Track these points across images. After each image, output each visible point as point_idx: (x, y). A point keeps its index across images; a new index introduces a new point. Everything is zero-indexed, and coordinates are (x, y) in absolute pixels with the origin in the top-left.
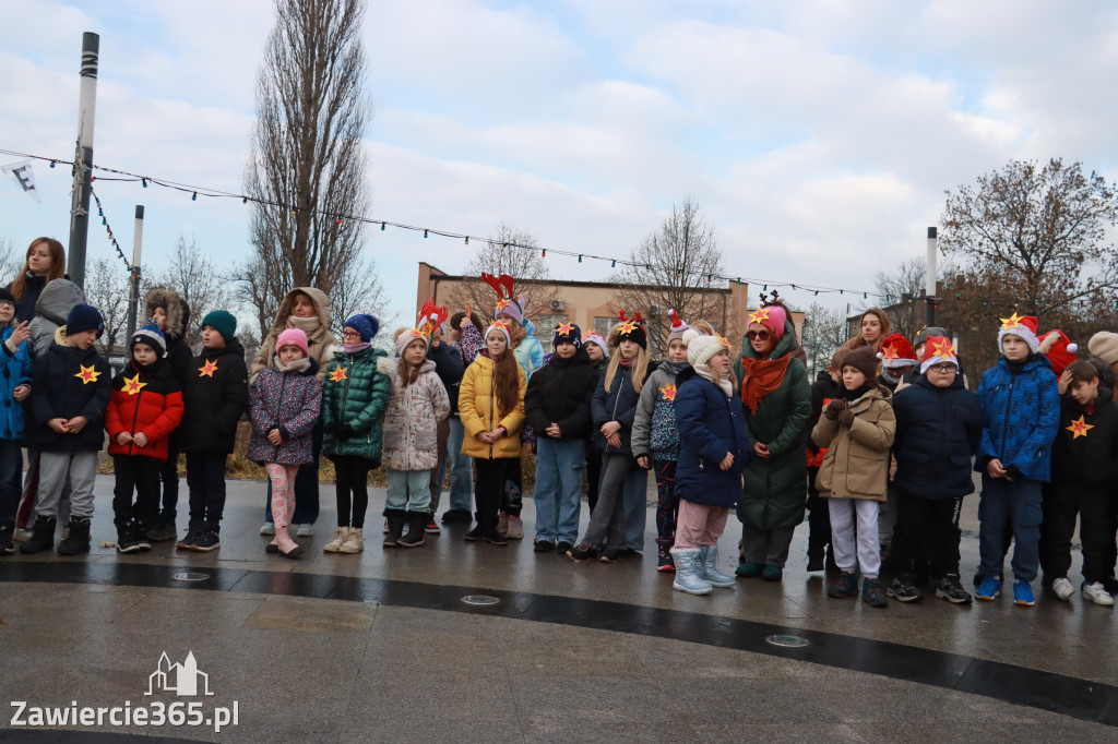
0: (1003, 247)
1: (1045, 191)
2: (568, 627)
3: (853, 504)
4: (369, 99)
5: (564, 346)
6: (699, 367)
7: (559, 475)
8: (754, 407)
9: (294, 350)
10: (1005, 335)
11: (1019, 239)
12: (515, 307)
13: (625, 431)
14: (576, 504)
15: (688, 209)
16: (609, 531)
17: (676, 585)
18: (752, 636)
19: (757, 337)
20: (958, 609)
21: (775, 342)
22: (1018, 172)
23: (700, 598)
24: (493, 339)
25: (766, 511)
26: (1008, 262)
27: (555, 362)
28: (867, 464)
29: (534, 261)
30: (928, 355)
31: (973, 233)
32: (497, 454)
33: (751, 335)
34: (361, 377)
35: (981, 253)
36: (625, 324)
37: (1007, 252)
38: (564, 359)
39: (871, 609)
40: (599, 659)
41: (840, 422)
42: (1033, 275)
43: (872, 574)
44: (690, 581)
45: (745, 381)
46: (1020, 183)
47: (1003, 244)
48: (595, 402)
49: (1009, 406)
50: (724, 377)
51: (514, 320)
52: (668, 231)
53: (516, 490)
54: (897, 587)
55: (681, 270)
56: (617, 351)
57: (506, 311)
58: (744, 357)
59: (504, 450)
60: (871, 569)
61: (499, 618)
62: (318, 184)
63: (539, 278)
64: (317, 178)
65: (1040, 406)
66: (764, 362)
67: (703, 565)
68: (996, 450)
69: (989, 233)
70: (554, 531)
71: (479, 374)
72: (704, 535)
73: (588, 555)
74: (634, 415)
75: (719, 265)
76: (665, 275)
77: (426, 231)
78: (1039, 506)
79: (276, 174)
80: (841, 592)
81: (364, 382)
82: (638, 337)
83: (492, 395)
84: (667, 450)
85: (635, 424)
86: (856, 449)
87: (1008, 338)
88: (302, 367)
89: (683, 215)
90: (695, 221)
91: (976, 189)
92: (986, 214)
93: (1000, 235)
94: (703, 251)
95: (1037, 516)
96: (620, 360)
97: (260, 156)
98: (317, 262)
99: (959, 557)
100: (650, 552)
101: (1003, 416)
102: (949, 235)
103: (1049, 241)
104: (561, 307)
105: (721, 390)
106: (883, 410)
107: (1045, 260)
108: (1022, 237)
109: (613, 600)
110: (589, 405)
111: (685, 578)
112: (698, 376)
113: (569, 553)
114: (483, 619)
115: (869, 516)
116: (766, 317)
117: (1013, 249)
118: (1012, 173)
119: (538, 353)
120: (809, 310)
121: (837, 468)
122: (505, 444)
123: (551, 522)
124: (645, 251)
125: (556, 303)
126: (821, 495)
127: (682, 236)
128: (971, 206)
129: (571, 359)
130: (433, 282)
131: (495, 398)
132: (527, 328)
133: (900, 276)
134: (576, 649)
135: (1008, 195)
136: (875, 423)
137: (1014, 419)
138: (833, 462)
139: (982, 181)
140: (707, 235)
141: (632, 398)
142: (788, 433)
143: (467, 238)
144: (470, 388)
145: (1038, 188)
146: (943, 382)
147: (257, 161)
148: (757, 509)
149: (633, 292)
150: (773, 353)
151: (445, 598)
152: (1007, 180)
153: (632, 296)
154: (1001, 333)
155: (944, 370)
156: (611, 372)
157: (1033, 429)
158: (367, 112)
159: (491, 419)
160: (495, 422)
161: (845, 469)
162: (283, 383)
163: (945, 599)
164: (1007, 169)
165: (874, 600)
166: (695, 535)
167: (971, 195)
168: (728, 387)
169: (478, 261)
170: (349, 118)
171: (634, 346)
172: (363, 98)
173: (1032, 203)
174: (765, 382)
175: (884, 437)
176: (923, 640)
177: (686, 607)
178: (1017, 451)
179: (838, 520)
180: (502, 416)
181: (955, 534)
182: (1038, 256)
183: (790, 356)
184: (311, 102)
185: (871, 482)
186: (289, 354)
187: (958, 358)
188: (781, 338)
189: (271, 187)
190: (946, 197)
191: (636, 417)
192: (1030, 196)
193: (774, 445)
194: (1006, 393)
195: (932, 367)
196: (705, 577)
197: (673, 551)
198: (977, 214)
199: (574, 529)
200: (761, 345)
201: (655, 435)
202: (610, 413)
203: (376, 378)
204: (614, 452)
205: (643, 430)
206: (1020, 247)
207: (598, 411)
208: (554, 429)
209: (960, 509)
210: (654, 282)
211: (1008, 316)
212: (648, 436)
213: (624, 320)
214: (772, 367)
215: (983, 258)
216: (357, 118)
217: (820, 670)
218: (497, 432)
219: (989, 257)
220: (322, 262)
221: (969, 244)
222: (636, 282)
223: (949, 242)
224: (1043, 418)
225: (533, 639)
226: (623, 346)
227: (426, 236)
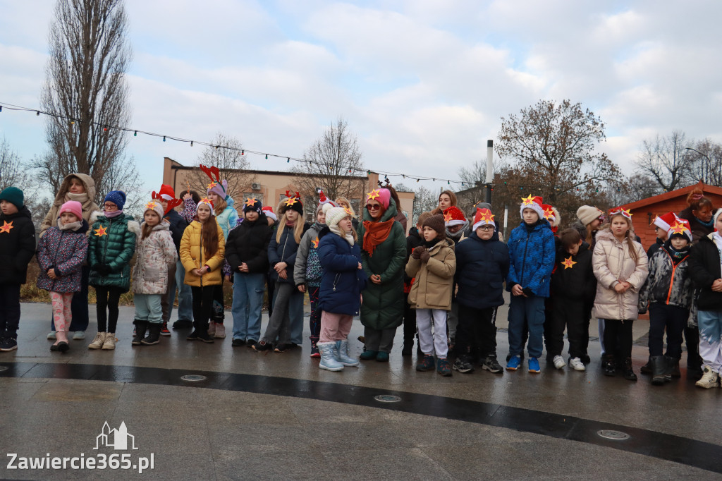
0: (536, 153)
1: (560, 119)
2: (249, 393)
3: (431, 312)
4: (130, 47)
5: (251, 213)
6: (332, 227)
7: (248, 297)
8: (371, 252)
9: (71, 216)
10: (525, 209)
11: (545, 149)
12: (220, 188)
13: (290, 268)
14: (258, 315)
15: (340, 125)
16: (280, 332)
17: (321, 365)
18: (366, 397)
19: (373, 208)
20: (495, 376)
21: (384, 211)
22: (544, 107)
23: (336, 373)
24: (201, 210)
25: (379, 318)
26: (539, 162)
27: (246, 224)
28: (438, 287)
29: (241, 157)
30: (478, 220)
31: (518, 144)
32: (206, 283)
33: (369, 207)
34: (116, 234)
35: (523, 156)
36: (289, 199)
37: (538, 156)
38: (251, 221)
39: (442, 378)
40: (268, 413)
41: (422, 261)
42: (553, 171)
43: (443, 356)
44: (330, 363)
45: (365, 235)
46: (545, 114)
47: (536, 151)
48: (270, 249)
49: (525, 252)
50: (348, 233)
51: (219, 196)
52: (327, 139)
53: (220, 306)
54: (459, 364)
55: (335, 164)
56: (284, 216)
57: (214, 190)
58: (365, 221)
59: (210, 280)
60: (442, 353)
61: (205, 389)
62: (94, 103)
63: (243, 169)
64: (94, 99)
65: (544, 252)
66: (377, 224)
67: (338, 353)
68: (518, 279)
69: (527, 144)
70: (245, 333)
71: (194, 231)
72: (337, 333)
73: (266, 348)
74: (295, 257)
75: (360, 161)
76: (326, 168)
77: (164, 137)
78: (543, 312)
79: (64, 96)
80: (424, 368)
81: (118, 237)
82: (298, 207)
83: (201, 246)
84: (317, 280)
85: (296, 264)
86: (431, 278)
87: (526, 210)
88: (74, 228)
89: (337, 129)
90: (345, 133)
91: (520, 117)
92: (526, 133)
93: (534, 146)
94: (350, 152)
95: (542, 318)
96: (286, 222)
97: (53, 83)
98: (94, 156)
99: (496, 344)
100: (306, 345)
101: (522, 258)
102: (503, 145)
103: (562, 151)
104: (258, 188)
105: (347, 241)
106: (449, 253)
107: (560, 162)
108: (547, 148)
109: (280, 376)
110: (267, 251)
111: (326, 361)
112: (332, 232)
113: (253, 346)
114: (194, 390)
115: (441, 320)
116: (378, 196)
117: (541, 154)
118: (541, 108)
119: (234, 218)
120: (418, 191)
121: (420, 290)
122: (210, 276)
123: (242, 327)
124: (313, 152)
125: (255, 185)
126: (412, 307)
127: (337, 142)
128: (517, 127)
129: (255, 222)
130: (174, 171)
131: (203, 248)
132: (228, 202)
133: (474, 170)
134: (253, 407)
135: (539, 120)
136: (443, 262)
137: (529, 259)
138: (417, 287)
139: (523, 112)
140: (352, 142)
141: (294, 247)
142: (392, 268)
143: (192, 142)
144: (187, 241)
145: (556, 117)
146: (486, 237)
147: (51, 86)
148: (373, 316)
149: (305, 179)
150: (383, 218)
151: (171, 377)
152: (538, 112)
153: (304, 181)
154: (522, 207)
155: (487, 230)
156: (280, 231)
157: (540, 265)
158: (128, 55)
159: (201, 261)
160: (203, 263)
161: (424, 290)
162: (61, 237)
163: (488, 370)
164: (538, 105)
165: (444, 372)
166: (331, 333)
167: (516, 121)
168: (351, 239)
169: (203, 157)
170: (116, 59)
171: (295, 214)
172: (125, 46)
173: (553, 127)
174: (378, 236)
175: (448, 270)
176: (471, 395)
177: (327, 379)
178: (530, 279)
179: (421, 323)
180: (207, 259)
181: (493, 330)
182: (556, 159)
183: (393, 220)
184: (89, 47)
185: (441, 298)
186: (66, 218)
187: (495, 222)
188: (388, 209)
189: (61, 104)
190: (501, 121)
191: (297, 260)
192: (552, 122)
193: (384, 276)
194: (524, 244)
195: (480, 227)
196: (339, 360)
197: (318, 344)
198: (520, 133)
199: (257, 331)
200: (374, 213)
201: (309, 271)
202: (280, 256)
203: (127, 234)
204: (282, 281)
205: (301, 268)
206: (546, 154)
207: (272, 256)
208: (244, 267)
209: (496, 315)
210: (318, 172)
211: (526, 196)
212: (304, 271)
213: (289, 197)
214: (382, 227)
215: (524, 159)
216: (121, 59)
217: (406, 415)
218: (204, 268)
219: (527, 159)
220: (98, 156)
221: (515, 151)
222: (306, 172)
223: (503, 149)
224: (545, 259)
225: (226, 402)
226: (288, 213)
227: (164, 141)
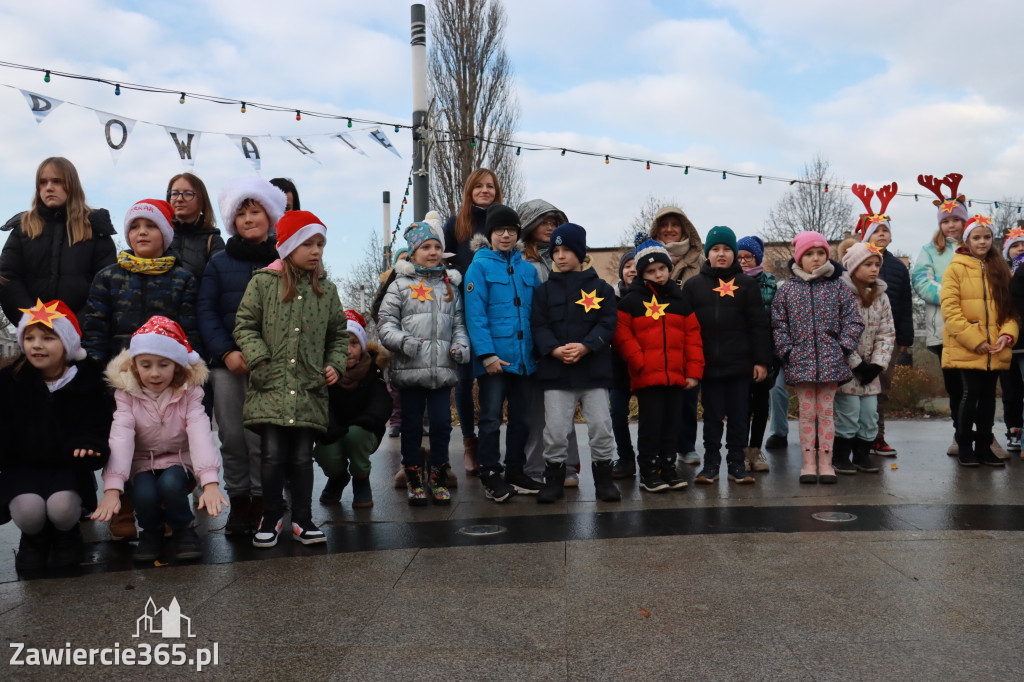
4: (516, 100)
15: (818, 167)
24: (976, 240)
32: (996, 365)
52: (803, 190)
57: (956, 213)
71: (966, 275)
77: (724, 172)
83: (986, 298)
88: (829, 271)
89: (814, 173)
90: (827, 177)
94: (838, 202)
124: (783, 208)
127: (816, 192)
140: (840, 189)
158: (515, 111)
159: (987, 325)
160: (992, 329)
170: (501, 118)
172: (511, 100)
180: (999, 322)
184: (467, 108)
218: (1004, 341)
227: (724, 178)
